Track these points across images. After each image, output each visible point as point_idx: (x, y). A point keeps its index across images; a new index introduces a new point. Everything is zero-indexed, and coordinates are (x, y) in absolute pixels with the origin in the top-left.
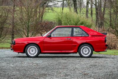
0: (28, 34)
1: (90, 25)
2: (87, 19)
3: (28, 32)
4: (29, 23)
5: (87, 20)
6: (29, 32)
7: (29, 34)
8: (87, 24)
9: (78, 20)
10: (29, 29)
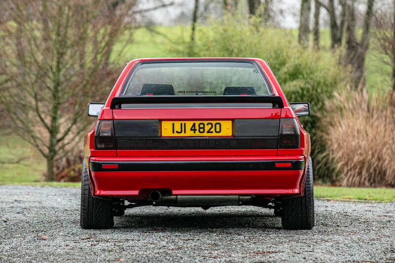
0: (54, 119)
1: (329, 80)
2: (316, 55)
3: (56, 108)
4: (59, 70)
5: (318, 59)
6: (59, 112)
7: (62, 121)
8: (318, 76)
9: (277, 58)
10: (60, 94)
